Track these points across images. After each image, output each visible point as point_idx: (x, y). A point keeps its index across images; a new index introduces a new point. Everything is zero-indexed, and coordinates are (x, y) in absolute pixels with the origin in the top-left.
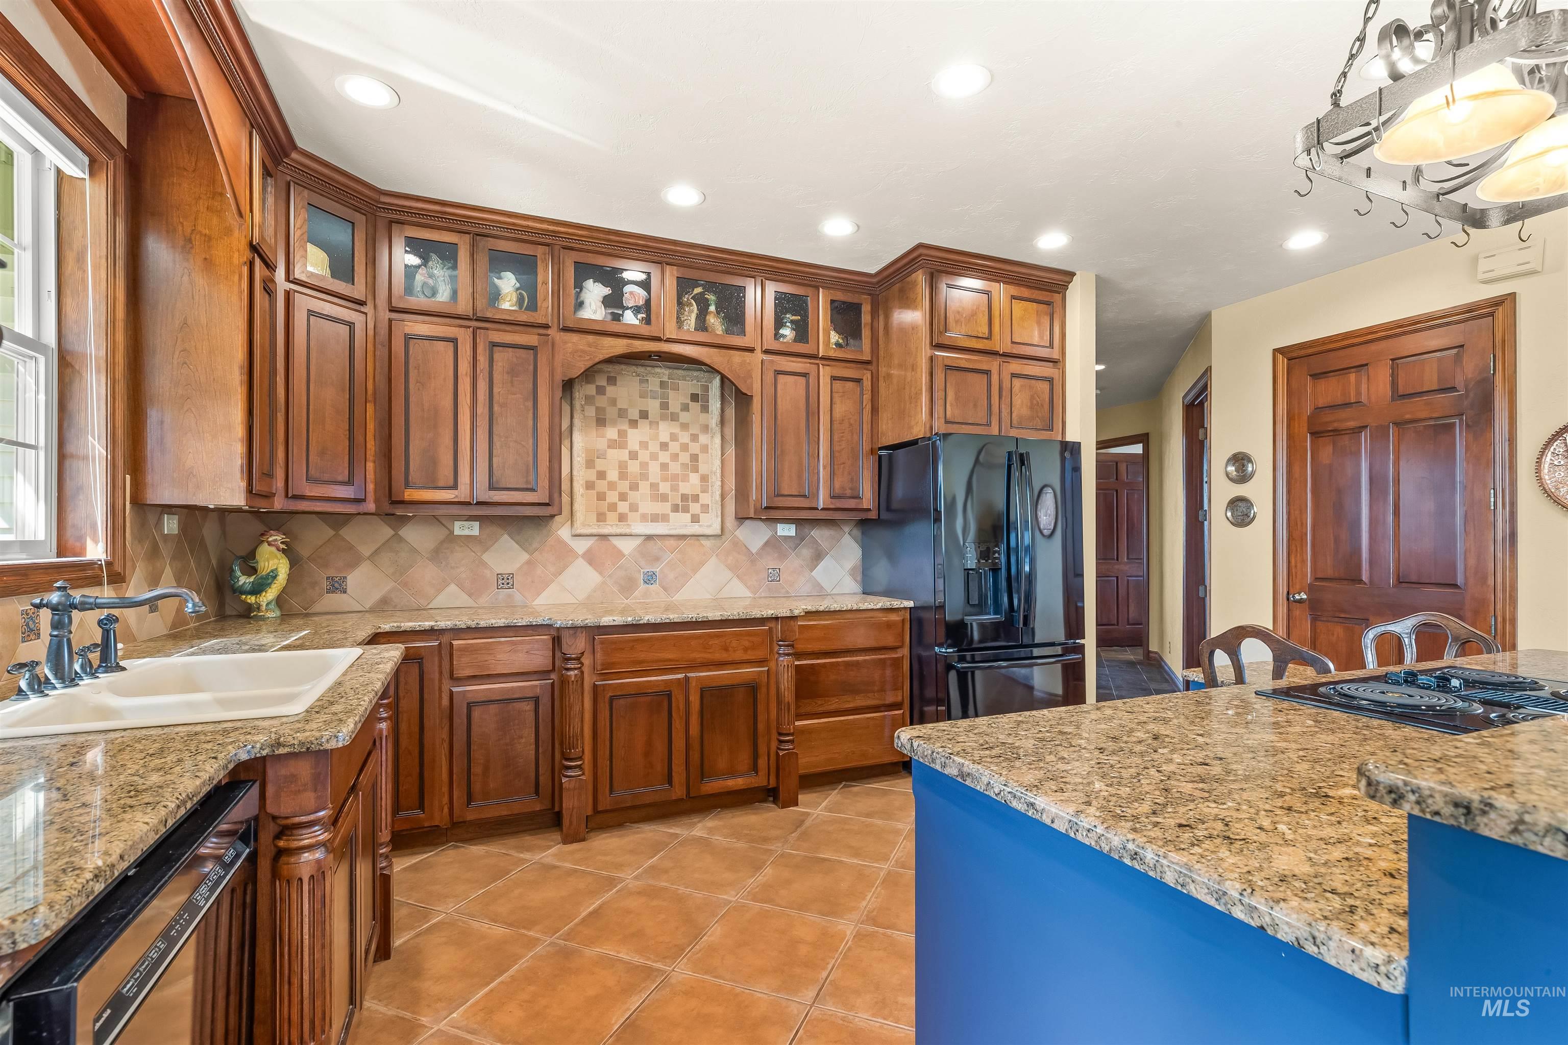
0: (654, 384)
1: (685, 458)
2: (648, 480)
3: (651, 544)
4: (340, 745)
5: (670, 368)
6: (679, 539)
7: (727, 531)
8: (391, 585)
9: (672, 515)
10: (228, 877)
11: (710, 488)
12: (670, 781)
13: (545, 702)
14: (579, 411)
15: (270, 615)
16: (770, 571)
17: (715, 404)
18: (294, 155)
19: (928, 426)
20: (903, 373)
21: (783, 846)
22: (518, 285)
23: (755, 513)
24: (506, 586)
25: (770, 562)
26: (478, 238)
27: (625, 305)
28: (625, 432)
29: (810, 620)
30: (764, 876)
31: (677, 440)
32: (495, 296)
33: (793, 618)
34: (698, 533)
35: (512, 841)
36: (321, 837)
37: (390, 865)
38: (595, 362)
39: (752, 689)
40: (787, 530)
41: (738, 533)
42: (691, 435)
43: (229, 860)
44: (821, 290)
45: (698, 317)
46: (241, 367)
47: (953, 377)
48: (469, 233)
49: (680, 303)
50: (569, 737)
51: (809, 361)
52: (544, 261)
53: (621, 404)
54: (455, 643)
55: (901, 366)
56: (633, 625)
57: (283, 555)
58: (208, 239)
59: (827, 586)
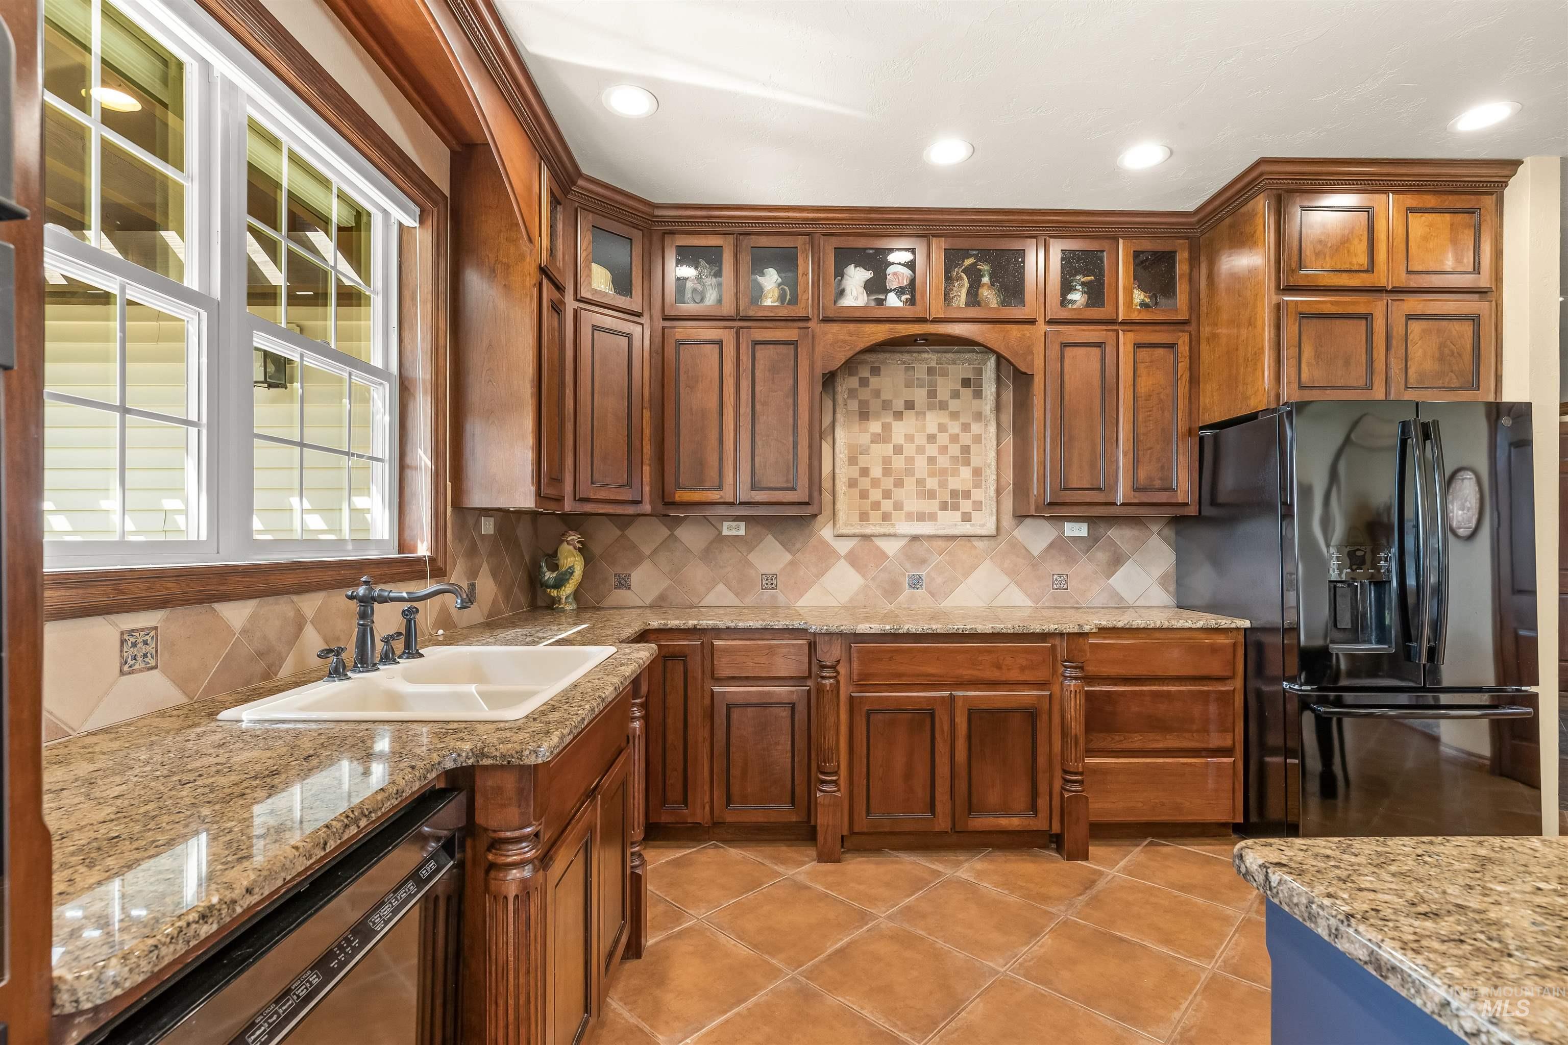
0: (920, 371)
1: (955, 450)
2: (913, 475)
3: (917, 544)
4: (540, 761)
5: (938, 352)
6: (948, 540)
7: (1003, 531)
8: (666, 583)
9: (941, 514)
10: (419, 896)
11: (983, 482)
12: (932, 808)
13: (801, 708)
14: (842, 406)
15: (569, 607)
16: (1055, 577)
17: (989, 389)
18: (580, 182)
19: (1273, 394)
20: (1235, 331)
21: (1066, 911)
22: (780, 280)
23: (1036, 509)
24: (770, 587)
25: (1055, 567)
26: (741, 237)
27: (888, 288)
28: (890, 424)
29: (1105, 638)
30: (1041, 946)
31: (946, 431)
32: (758, 292)
33: (1083, 635)
34: (969, 533)
35: (768, 849)
36: (528, 855)
37: (643, 863)
38: (855, 352)
39: (1031, 715)
40: (1079, 530)
41: (1016, 533)
42: (962, 424)
43: (426, 875)
44: (1121, 241)
45: (969, 293)
46: (533, 381)
47: (1312, 327)
48: (733, 234)
49: (948, 278)
50: (824, 750)
51: (1105, 327)
52: (805, 251)
53: (885, 396)
54: (716, 643)
55: (1231, 322)
56: (891, 634)
57: (579, 553)
58: (507, 266)
59: (1129, 597)
